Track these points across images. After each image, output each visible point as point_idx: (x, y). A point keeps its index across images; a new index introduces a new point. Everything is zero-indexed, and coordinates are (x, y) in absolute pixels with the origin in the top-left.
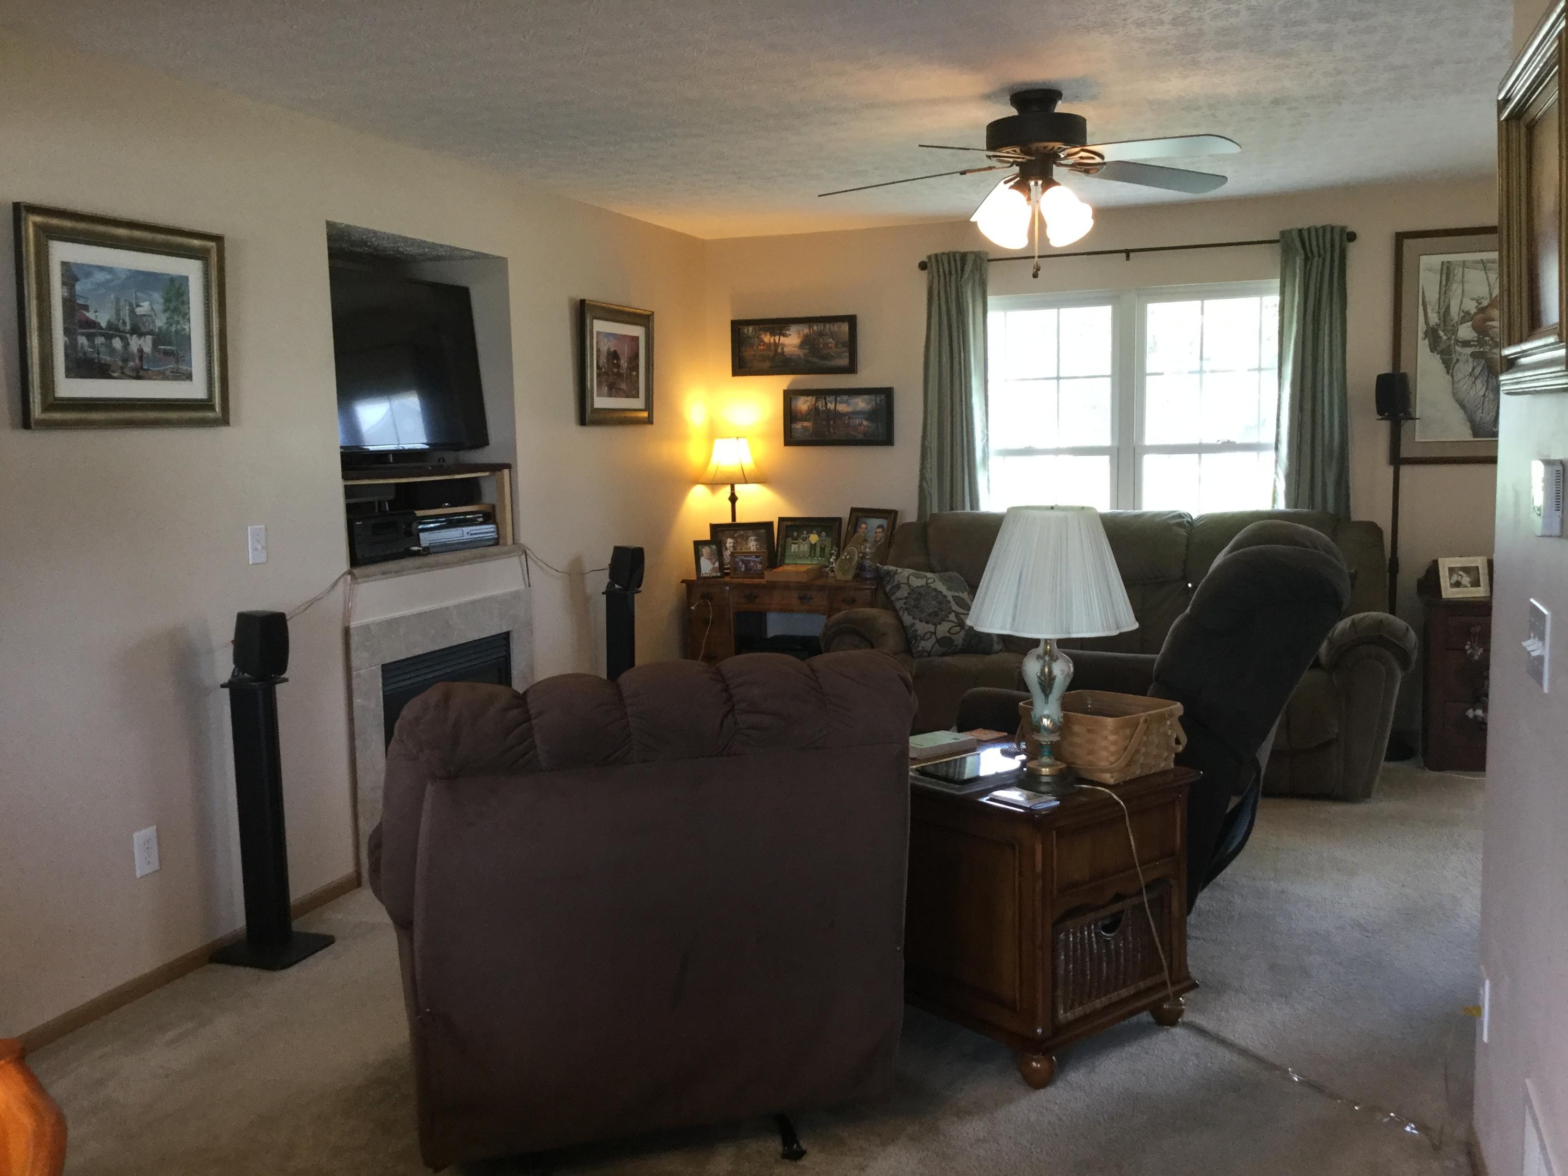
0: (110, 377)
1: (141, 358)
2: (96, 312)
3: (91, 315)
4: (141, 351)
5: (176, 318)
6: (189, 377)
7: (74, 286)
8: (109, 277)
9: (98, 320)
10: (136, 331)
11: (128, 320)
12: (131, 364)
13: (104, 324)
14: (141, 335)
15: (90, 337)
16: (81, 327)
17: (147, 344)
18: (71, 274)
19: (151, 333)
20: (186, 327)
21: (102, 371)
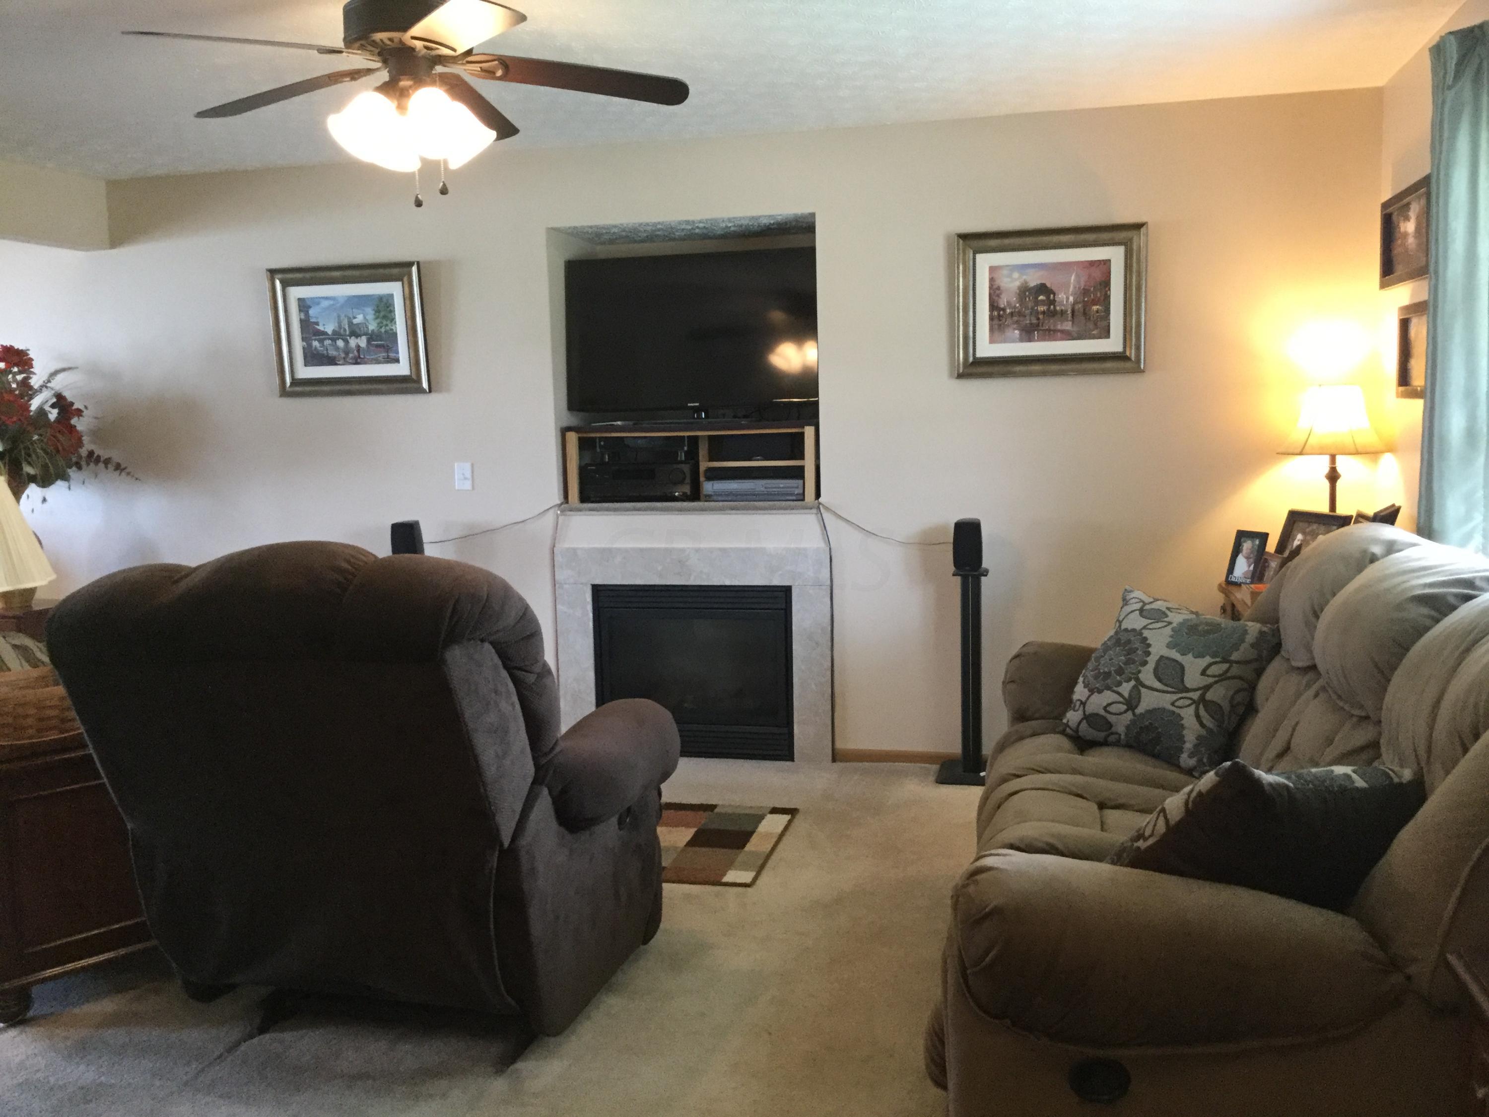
0: (336, 364)
1: (358, 351)
2: (324, 325)
3: (321, 328)
4: (358, 347)
5: (385, 323)
6: (397, 361)
7: (308, 312)
8: (331, 302)
9: (326, 330)
10: (355, 334)
11: (347, 329)
12: (351, 355)
13: (330, 332)
14: (357, 336)
15: (321, 341)
16: (315, 335)
17: (363, 342)
18: (304, 305)
19: (365, 334)
20: (393, 328)
21: (332, 361)
